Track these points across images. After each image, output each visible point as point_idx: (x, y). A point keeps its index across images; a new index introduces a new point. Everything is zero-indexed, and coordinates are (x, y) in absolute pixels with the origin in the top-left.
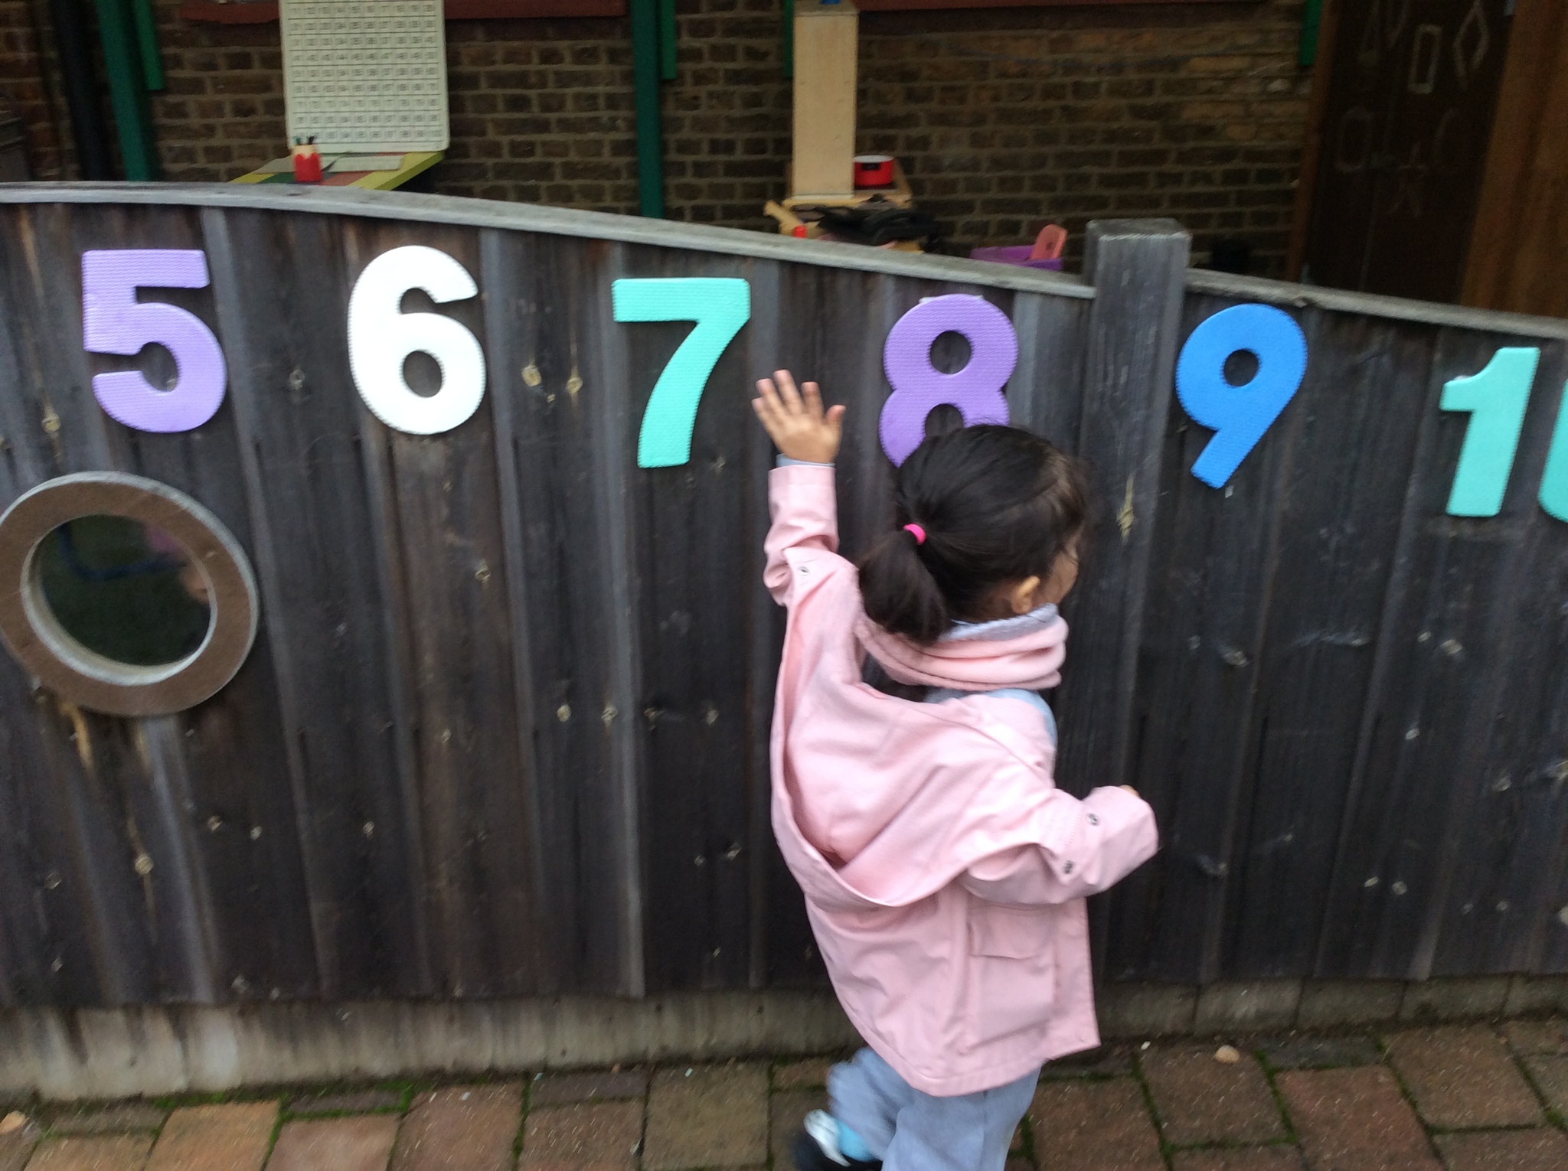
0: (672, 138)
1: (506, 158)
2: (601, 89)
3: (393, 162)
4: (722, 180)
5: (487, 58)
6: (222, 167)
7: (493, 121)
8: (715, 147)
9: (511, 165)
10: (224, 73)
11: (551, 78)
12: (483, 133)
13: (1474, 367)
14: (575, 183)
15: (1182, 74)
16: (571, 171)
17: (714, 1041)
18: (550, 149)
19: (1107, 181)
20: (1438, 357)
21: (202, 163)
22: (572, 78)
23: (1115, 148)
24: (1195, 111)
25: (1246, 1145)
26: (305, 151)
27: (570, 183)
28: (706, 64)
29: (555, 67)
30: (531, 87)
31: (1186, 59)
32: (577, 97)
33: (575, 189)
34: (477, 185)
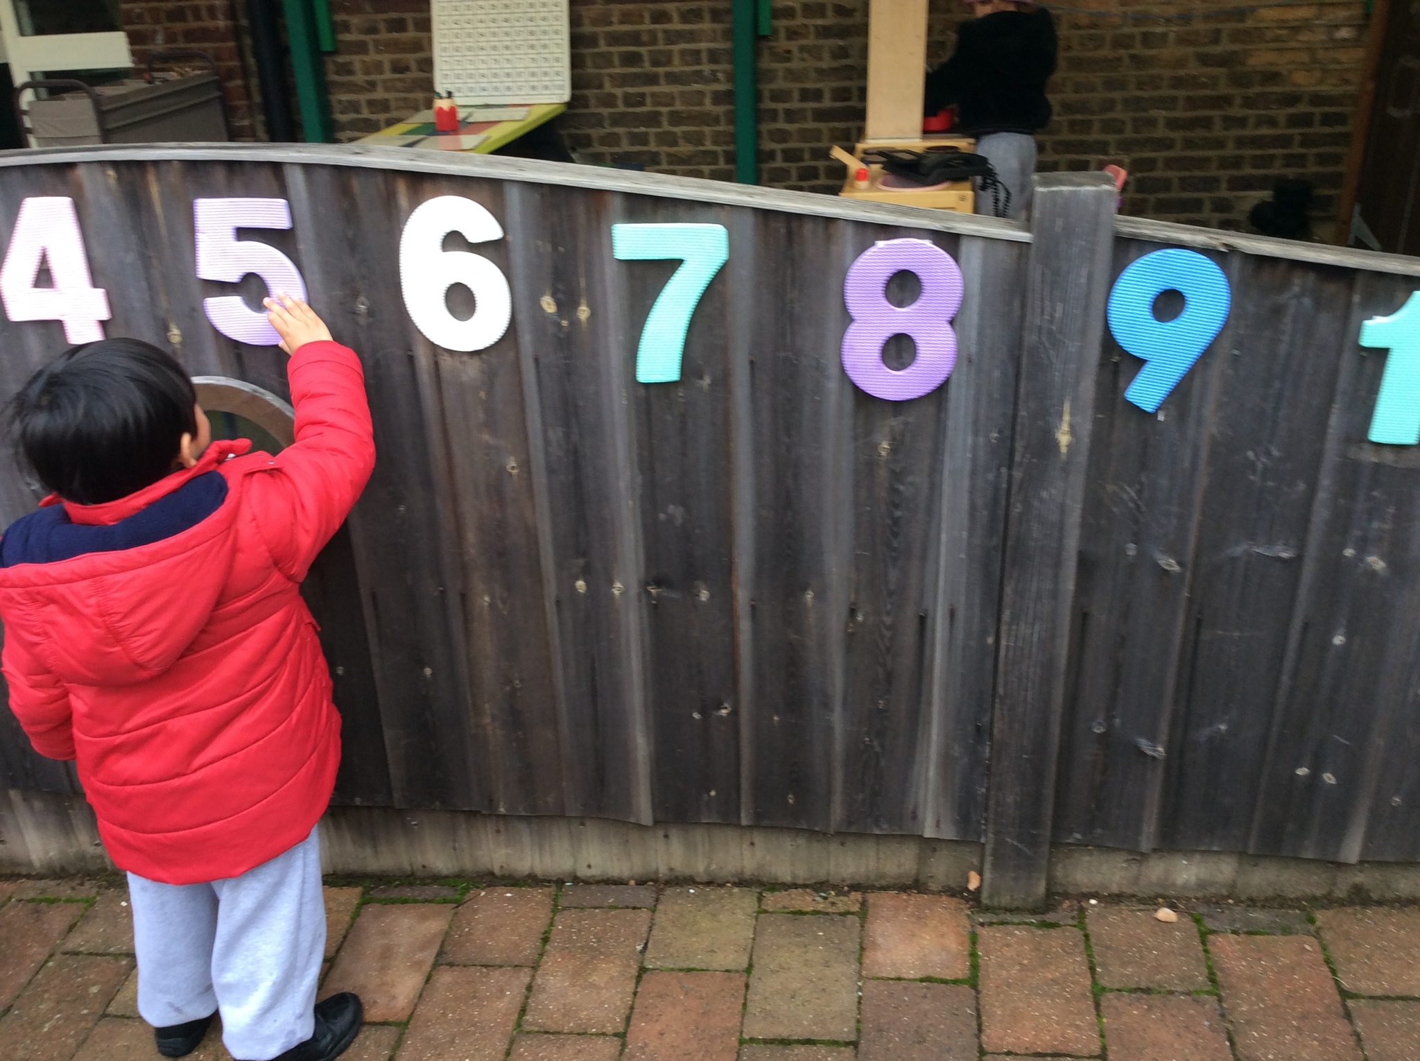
0: (766, 88)
1: (621, 108)
2: (703, 45)
3: (520, 113)
4: (811, 125)
5: (605, 20)
6: (382, 117)
7: (610, 75)
8: (805, 95)
9: (623, 115)
10: (384, 36)
11: (660, 36)
12: (600, 86)
13: (1390, 307)
14: (678, 130)
15: (1249, 23)
16: (676, 118)
17: (714, 867)
18: (658, 99)
19: (1173, 124)
20: (1356, 298)
21: (366, 114)
22: (679, 36)
23: (1181, 93)
24: (1260, 59)
25: (1171, 993)
26: (443, 104)
27: (675, 129)
28: (799, 21)
29: (665, 26)
30: (643, 44)
31: (1253, 9)
32: (683, 53)
33: (679, 134)
34: (595, 133)
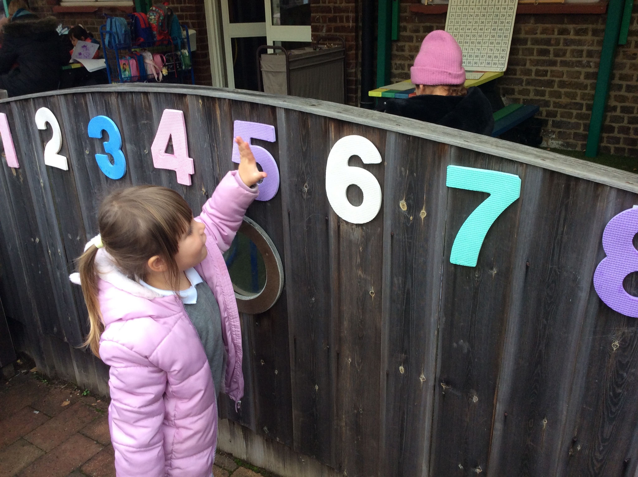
0: (617, 73)
1: (533, 76)
5: (533, 32)
7: (530, 60)
9: (533, 80)
10: (421, 34)
11: (562, 42)
12: (525, 65)
14: (563, 90)
16: (562, 84)
18: (554, 74)
22: (573, 42)
29: (565, 37)
30: (551, 45)
32: (573, 51)
33: (563, 93)
34: (517, 88)
